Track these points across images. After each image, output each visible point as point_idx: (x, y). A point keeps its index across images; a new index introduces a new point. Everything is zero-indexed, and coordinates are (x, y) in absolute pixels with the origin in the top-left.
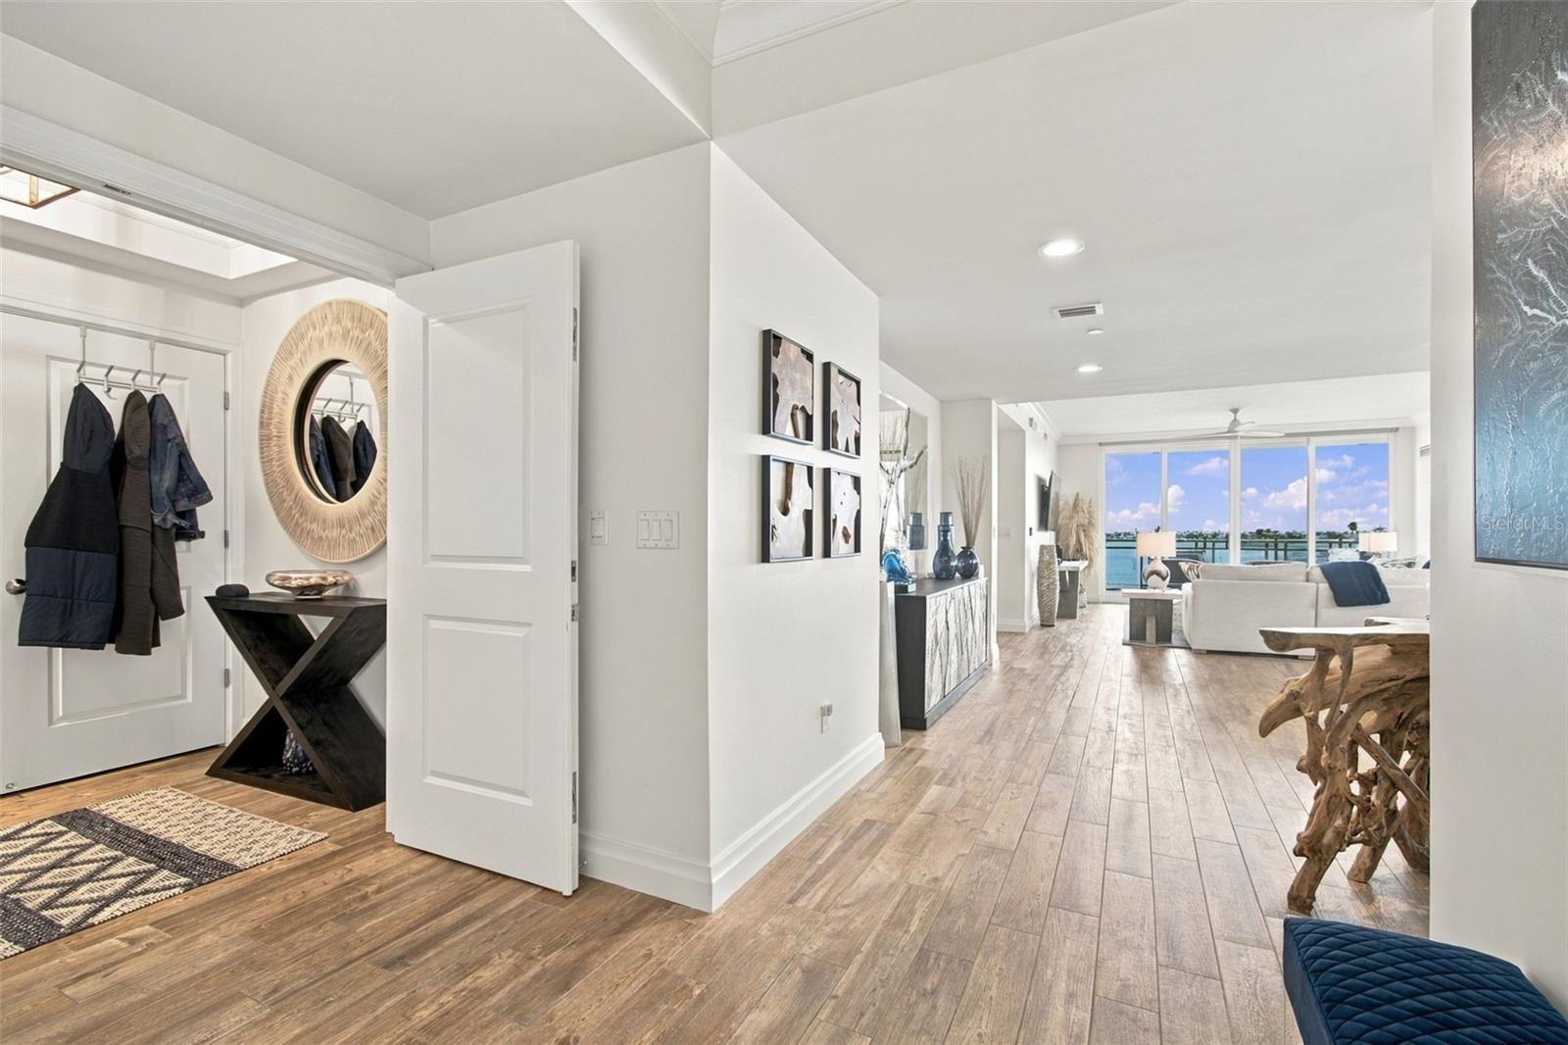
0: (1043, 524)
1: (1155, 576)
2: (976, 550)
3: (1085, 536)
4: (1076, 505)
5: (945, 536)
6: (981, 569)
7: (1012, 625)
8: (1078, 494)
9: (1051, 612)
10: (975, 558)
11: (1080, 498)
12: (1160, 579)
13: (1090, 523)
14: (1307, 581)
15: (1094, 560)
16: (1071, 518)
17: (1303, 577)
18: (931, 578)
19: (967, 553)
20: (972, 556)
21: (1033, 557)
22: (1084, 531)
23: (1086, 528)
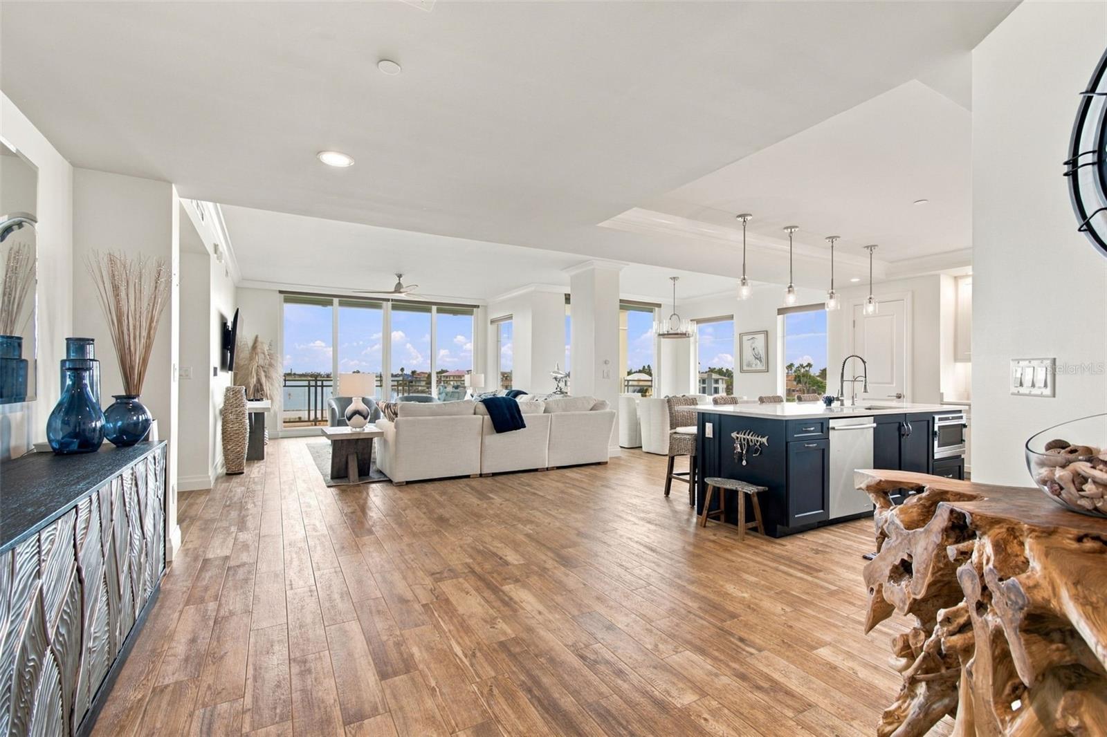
0: (226, 365)
1: (357, 415)
2: (144, 398)
3: (266, 376)
4: (254, 347)
5: (78, 380)
6: (154, 431)
7: (194, 484)
8: (257, 337)
9: (239, 456)
10: (144, 412)
11: (259, 339)
12: (362, 418)
13: (271, 365)
14: (475, 414)
15: (274, 399)
16: (251, 359)
17: (473, 411)
18: (40, 454)
19: (126, 403)
20: (138, 409)
21: (217, 400)
22: (264, 371)
23: (267, 369)
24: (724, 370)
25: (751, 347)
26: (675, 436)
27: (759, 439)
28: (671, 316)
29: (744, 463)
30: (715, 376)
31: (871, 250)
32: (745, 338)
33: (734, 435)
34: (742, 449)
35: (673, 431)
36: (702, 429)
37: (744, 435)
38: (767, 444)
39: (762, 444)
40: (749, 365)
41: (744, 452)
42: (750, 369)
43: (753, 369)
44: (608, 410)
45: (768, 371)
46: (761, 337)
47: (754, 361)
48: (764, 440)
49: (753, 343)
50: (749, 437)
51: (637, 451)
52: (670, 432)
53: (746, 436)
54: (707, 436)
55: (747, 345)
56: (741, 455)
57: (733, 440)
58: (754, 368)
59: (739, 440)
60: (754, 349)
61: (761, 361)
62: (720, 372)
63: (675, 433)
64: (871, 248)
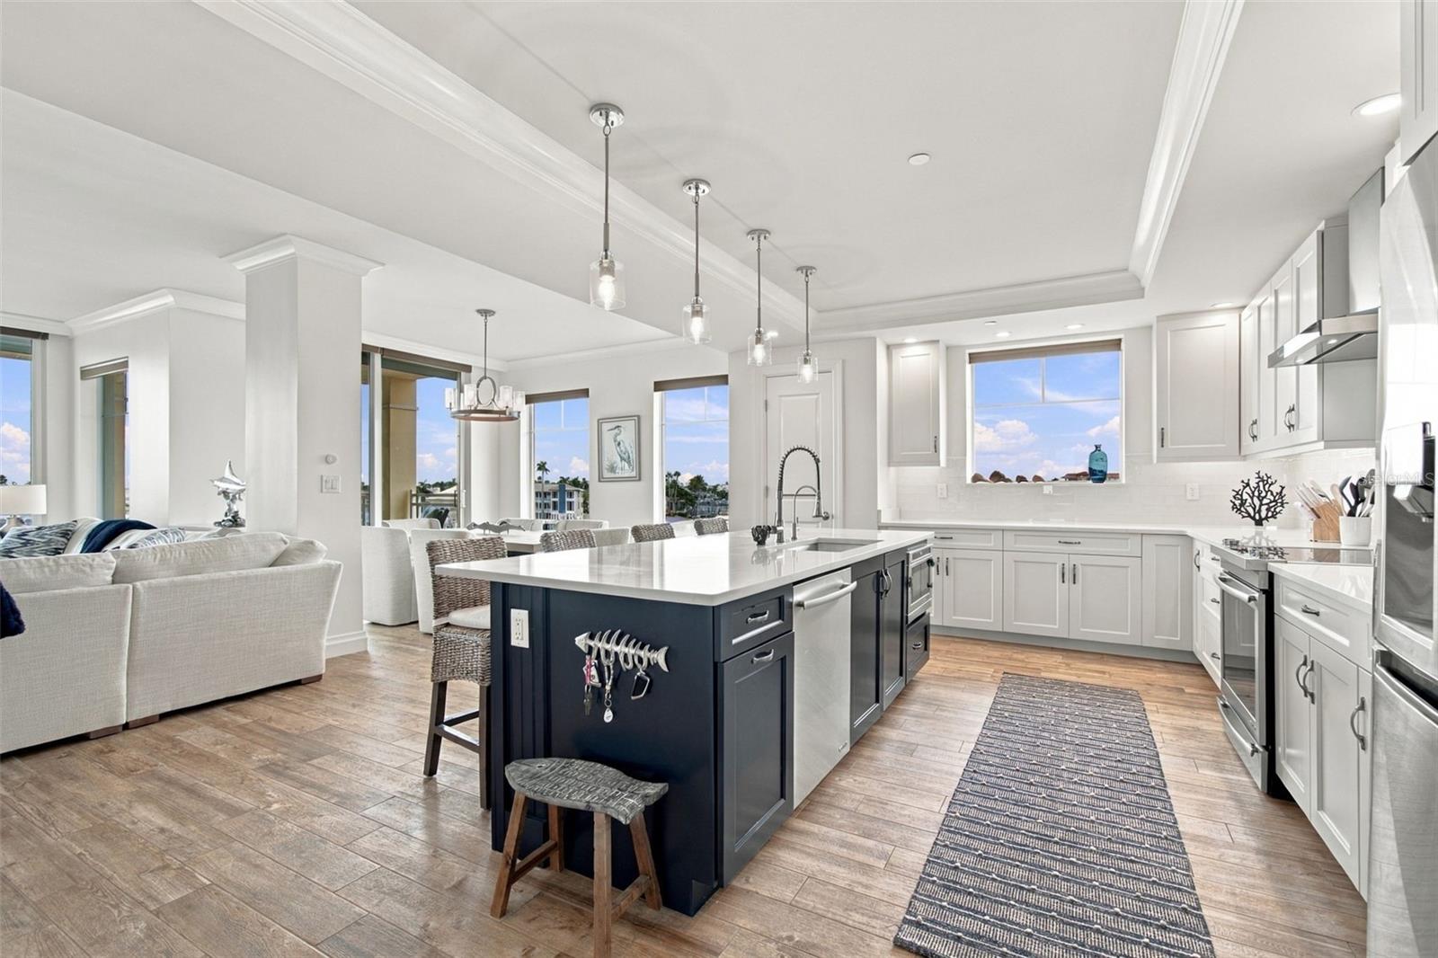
24: (581, 480)
25: (615, 441)
26: (446, 633)
27: (644, 654)
28: (481, 380)
29: (608, 716)
30: (568, 488)
31: (807, 276)
32: (606, 427)
33: (581, 641)
34: (602, 680)
35: (443, 620)
36: (501, 625)
37: (608, 642)
38: (665, 669)
39: (653, 668)
40: (612, 469)
41: (608, 688)
42: (612, 475)
43: (617, 475)
44: (320, 561)
45: (640, 480)
46: (629, 427)
47: (619, 464)
48: (659, 657)
49: (617, 435)
50: (621, 649)
51: (408, 631)
52: (434, 623)
53: (612, 647)
54: (514, 642)
55: (608, 438)
56: (598, 693)
57: (579, 657)
58: (619, 474)
59: (594, 653)
60: (619, 444)
61: (629, 462)
62: (575, 483)
63: (448, 625)
64: (806, 270)
